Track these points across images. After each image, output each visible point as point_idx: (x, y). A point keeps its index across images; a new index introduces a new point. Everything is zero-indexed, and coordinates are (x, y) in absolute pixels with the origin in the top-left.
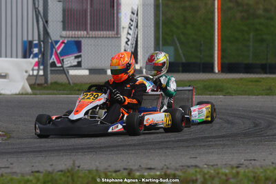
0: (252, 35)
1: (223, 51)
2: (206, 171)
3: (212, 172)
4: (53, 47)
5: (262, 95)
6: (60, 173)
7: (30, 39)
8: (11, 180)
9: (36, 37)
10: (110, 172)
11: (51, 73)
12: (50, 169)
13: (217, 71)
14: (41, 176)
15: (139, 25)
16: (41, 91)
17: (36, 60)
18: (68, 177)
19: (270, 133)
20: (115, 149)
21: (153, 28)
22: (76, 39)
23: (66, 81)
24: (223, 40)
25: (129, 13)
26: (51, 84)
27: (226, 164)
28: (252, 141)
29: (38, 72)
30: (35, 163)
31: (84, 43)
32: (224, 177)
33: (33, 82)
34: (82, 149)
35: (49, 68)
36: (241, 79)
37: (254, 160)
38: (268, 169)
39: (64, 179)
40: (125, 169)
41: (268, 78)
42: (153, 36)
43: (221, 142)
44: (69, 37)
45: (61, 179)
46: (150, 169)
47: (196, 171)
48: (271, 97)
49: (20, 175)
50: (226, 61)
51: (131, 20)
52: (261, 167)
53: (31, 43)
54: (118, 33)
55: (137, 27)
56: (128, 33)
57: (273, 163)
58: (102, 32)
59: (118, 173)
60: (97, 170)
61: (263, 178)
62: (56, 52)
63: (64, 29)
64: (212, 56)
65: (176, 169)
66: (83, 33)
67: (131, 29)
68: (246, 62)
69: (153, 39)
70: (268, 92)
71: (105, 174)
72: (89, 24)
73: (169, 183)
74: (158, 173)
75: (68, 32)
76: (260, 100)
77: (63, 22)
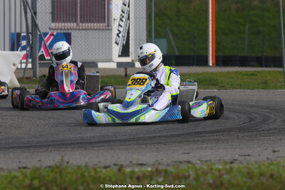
0: (247, 27)
1: (217, 44)
2: (198, 166)
3: (205, 167)
4: (41, 39)
5: (258, 88)
6: (48, 169)
7: (18, 31)
9: (24, 29)
10: (99, 167)
11: (40, 66)
12: (38, 165)
13: (211, 64)
14: (28, 172)
15: (131, 16)
16: (30, 85)
17: (24, 52)
18: (56, 173)
19: (266, 127)
20: (106, 144)
21: (145, 20)
22: (66, 31)
24: (217, 32)
25: (121, 5)
27: (219, 160)
28: (247, 136)
29: (26, 65)
30: (23, 158)
31: (74, 34)
32: (217, 173)
33: (21, 75)
34: (71, 144)
35: (38, 62)
36: (236, 72)
37: (249, 155)
38: (263, 165)
39: (52, 175)
40: (115, 165)
41: (262, 71)
42: (145, 27)
43: (215, 138)
44: (58, 29)
45: (49, 175)
46: (141, 165)
47: (188, 167)
48: (267, 91)
49: (6, 171)
50: (221, 54)
51: (122, 11)
52: (256, 162)
53: (19, 35)
54: (108, 25)
55: (129, 18)
56: (120, 25)
57: (268, 159)
58: (92, 24)
59: (108, 169)
60: (86, 166)
61: (258, 174)
62: (45, 44)
63: (53, 21)
64: (207, 49)
65: (168, 165)
66: (73, 25)
67: (122, 21)
68: (242, 54)
69: (145, 31)
70: (264, 85)
71: (95, 170)
72: (79, 17)
73: (161, 180)
74: (149, 169)
75: (57, 24)
76: (255, 93)
77: (53, 13)
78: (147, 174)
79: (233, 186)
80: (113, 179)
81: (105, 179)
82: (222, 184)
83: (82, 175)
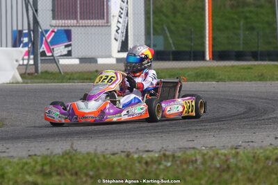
0: (242, 23)
1: (214, 39)
2: (205, 152)
3: (211, 153)
4: (43, 35)
5: (255, 81)
7: (20, 28)
8: (10, 162)
9: (26, 27)
10: (108, 154)
11: (41, 63)
12: (46, 153)
14: (39, 159)
15: (129, 13)
16: (32, 81)
17: (26, 49)
18: (66, 159)
19: (266, 117)
21: (143, 16)
22: (66, 28)
23: (57, 70)
24: (214, 28)
25: (119, 1)
26: (42, 73)
27: (224, 146)
28: (248, 125)
29: (28, 62)
30: (31, 147)
31: (74, 31)
32: (223, 157)
33: (23, 71)
35: (39, 58)
36: (233, 66)
37: (252, 142)
38: (267, 149)
39: (62, 161)
40: (122, 152)
41: (260, 65)
42: (143, 24)
43: (217, 126)
44: (59, 26)
45: (59, 161)
46: (148, 151)
47: (195, 153)
48: (265, 83)
49: (17, 158)
50: (218, 49)
51: (121, 8)
52: (261, 147)
53: (20, 32)
54: (107, 22)
55: (127, 15)
56: (118, 21)
57: (271, 144)
58: (92, 21)
59: (116, 155)
61: (263, 158)
62: (46, 40)
63: (54, 18)
64: (203, 44)
65: (174, 151)
66: (73, 22)
67: (121, 18)
68: (236, 50)
69: (143, 27)
70: (261, 78)
71: (104, 156)
72: (78, 13)
73: (169, 164)
74: (157, 155)
75: (58, 21)
76: (254, 85)
77: (53, 10)
78: (155, 159)
79: (240, 169)
80: (122, 165)
81: (113, 164)
82: (228, 167)
83: (92, 161)
